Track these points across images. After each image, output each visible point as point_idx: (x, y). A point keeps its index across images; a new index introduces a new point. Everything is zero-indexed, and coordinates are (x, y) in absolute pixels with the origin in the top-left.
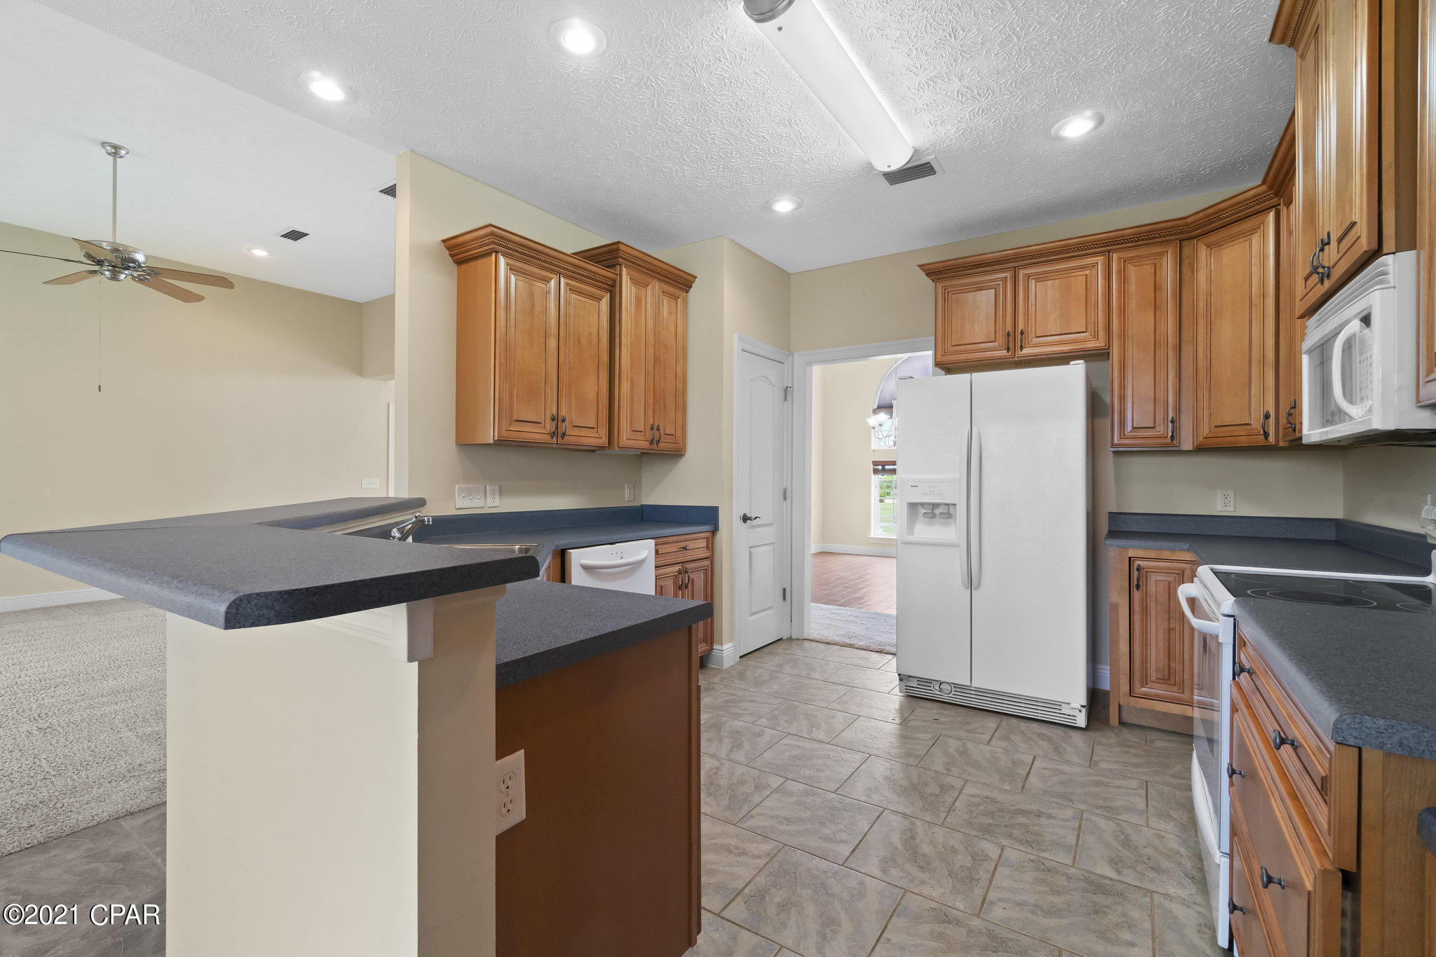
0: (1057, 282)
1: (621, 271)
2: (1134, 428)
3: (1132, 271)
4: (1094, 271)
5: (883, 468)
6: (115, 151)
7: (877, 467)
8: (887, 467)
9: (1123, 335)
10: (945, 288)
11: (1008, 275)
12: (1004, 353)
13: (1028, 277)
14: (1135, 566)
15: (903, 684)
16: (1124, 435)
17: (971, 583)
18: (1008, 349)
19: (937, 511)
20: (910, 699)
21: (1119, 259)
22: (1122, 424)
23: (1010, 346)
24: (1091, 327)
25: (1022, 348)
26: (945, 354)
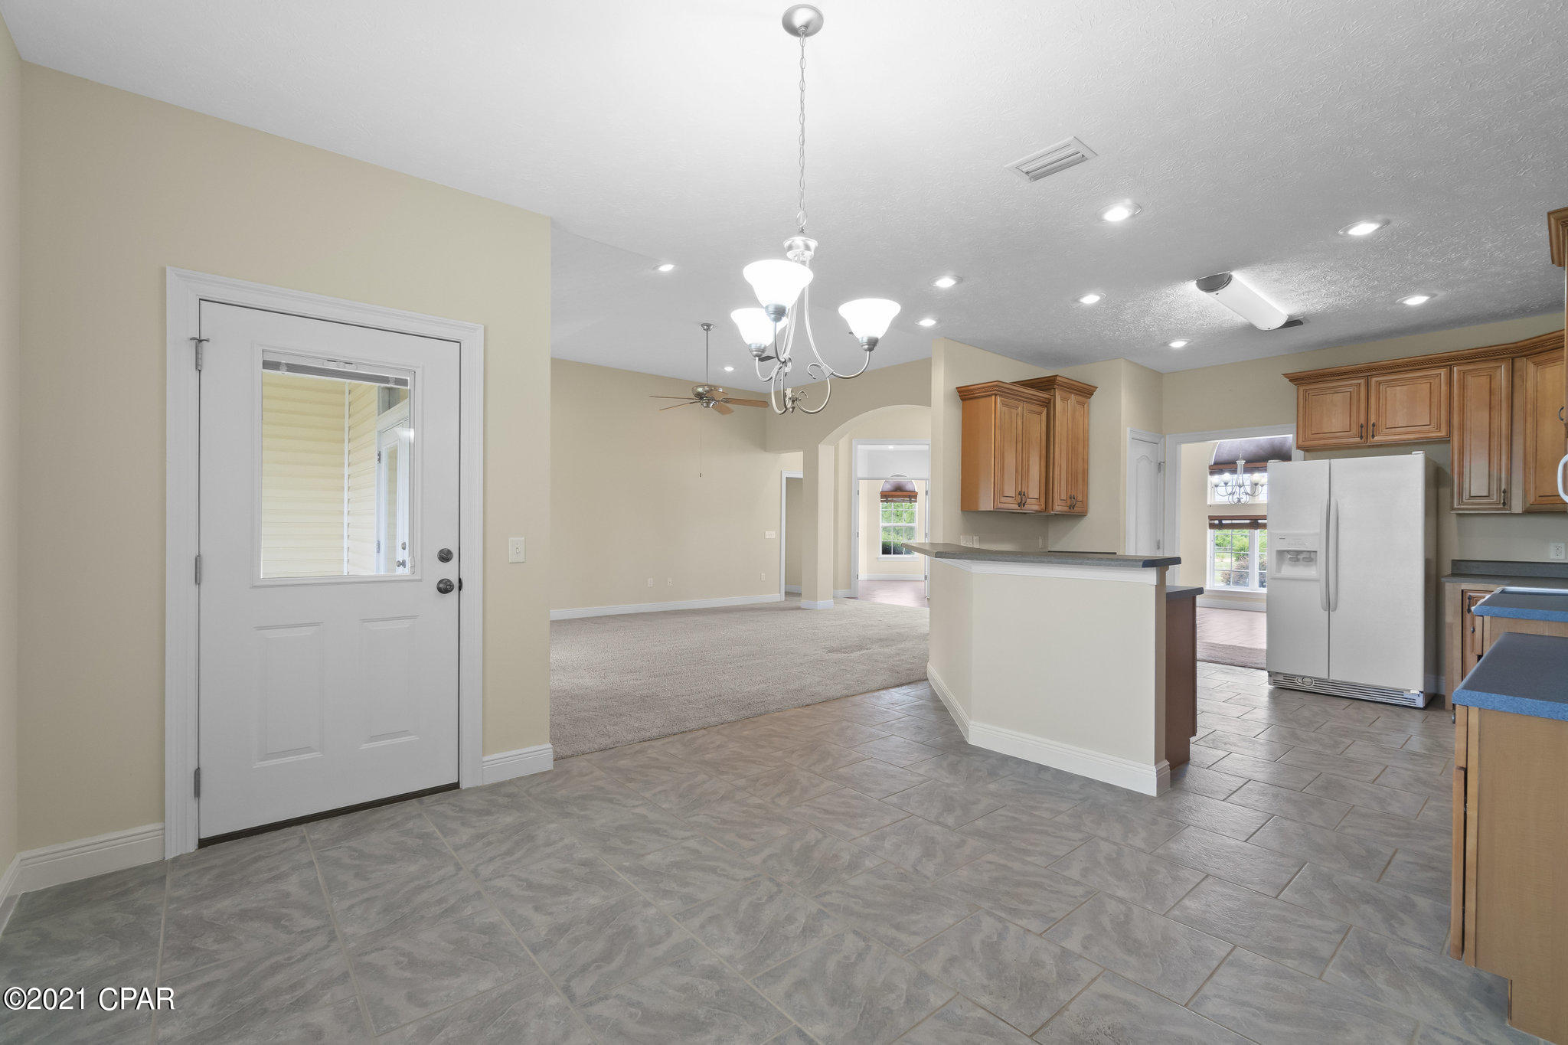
0: (1405, 388)
1: (1055, 393)
2: (1470, 496)
3: (1470, 380)
4: (1437, 380)
5: (1220, 521)
6: (707, 327)
7: (1212, 522)
8: (1224, 522)
9: (1462, 427)
10: (1306, 391)
11: (1362, 381)
12: (1358, 439)
13: (1379, 383)
14: (1467, 596)
15: (1272, 679)
16: (1462, 501)
17: (1329, 606)
18: (1361, 437)
19: (1301, 557)
20: (1279, 690)
21: (1459, 371)
22: (1461, 494)
23: (1363, 434)
24: (1434, 421)
25: (1373, 436)
26: (1305, 440)
